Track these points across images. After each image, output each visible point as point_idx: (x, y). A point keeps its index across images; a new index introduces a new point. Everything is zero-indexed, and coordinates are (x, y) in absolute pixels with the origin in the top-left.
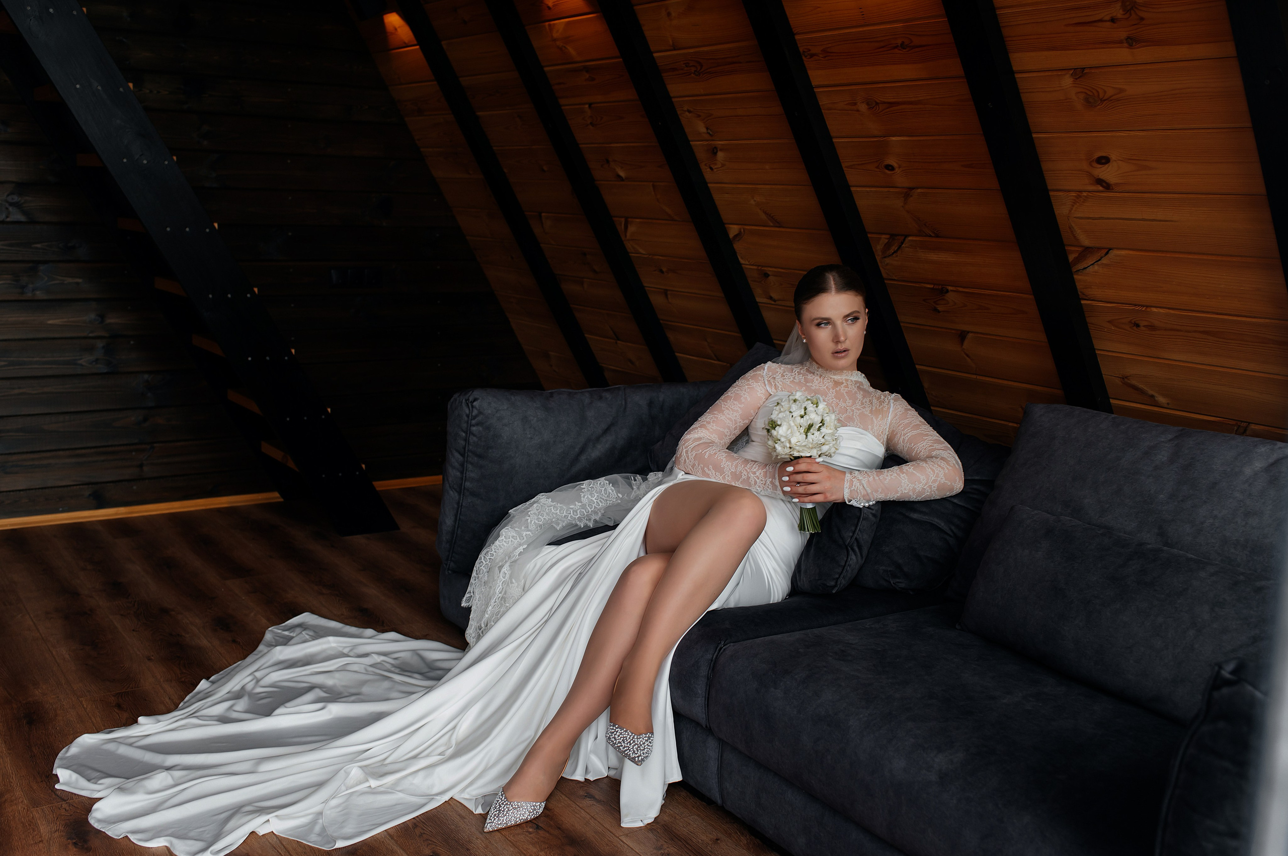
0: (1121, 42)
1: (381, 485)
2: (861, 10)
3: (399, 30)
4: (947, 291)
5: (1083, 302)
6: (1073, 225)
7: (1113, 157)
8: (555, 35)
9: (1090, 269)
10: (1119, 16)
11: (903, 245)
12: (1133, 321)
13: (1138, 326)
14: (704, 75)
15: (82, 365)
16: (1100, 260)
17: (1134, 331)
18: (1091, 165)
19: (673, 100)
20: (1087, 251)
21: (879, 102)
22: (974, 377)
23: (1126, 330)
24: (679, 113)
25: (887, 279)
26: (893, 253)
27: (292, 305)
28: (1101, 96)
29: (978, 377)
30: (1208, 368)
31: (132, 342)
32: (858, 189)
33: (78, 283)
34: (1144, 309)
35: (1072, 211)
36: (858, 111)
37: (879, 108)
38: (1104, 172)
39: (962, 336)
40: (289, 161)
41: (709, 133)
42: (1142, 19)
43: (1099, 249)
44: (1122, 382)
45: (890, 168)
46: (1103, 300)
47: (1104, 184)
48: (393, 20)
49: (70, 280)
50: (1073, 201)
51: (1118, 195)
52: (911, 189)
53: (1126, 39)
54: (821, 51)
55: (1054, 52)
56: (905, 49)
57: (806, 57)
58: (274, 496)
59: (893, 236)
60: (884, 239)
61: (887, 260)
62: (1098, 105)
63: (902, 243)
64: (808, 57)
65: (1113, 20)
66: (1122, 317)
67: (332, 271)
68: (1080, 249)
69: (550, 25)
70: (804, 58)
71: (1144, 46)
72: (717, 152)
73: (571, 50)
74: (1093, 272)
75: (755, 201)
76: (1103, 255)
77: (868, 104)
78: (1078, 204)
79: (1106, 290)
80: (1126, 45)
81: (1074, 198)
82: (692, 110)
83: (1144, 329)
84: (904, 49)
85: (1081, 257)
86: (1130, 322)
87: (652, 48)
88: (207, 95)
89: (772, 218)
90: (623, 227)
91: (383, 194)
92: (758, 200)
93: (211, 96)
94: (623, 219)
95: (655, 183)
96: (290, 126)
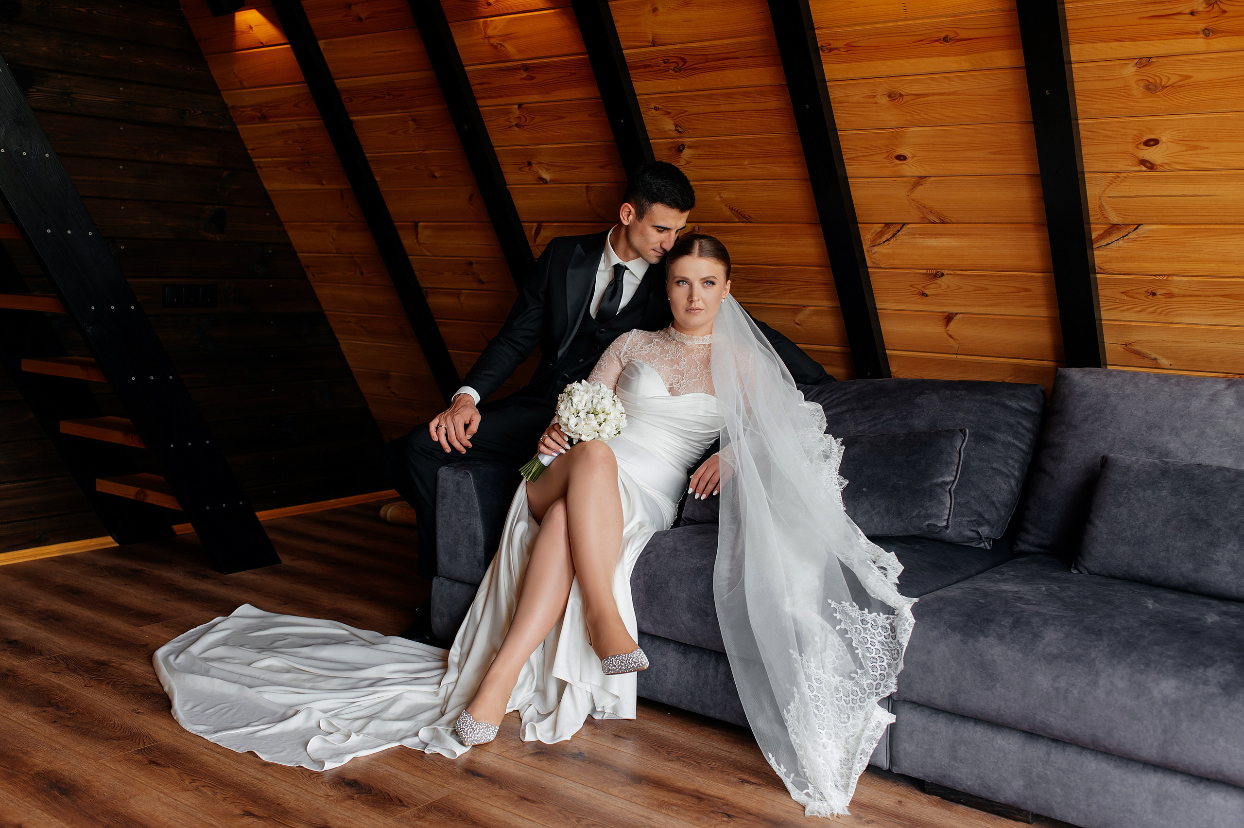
0: (1197, 33)
1: (263, 515)
2: (904, 5)
3: (255, 28)
4: (943, 275)
5: (1098, 276)
6: (1104, 204)
7: (1163, 138)
8: (490, 32)
9: (1115, 245)
10: (1201, 9)
11: (900, 233)
12: (1150, 291)
13: (1154, 294)
14: (687, 71)
16: (1127, 235)
17: (1150, 300)
18: (1137, 147)
19: (638, 97)
20: (1113, 228)
21: (903, 93)
22: (954, 356)
23: (1141, 300)
24: (642, 111)
25: (871, 268)
26: (884, 242)
28: (1163, 84)
29: (959, 356)
30: (1222, 328)
32: (857, 180)
34: (1165, 278)
35: (1107, 191)
36: (876, 103)
37: (903, 99)
38: (1151, 154)
39: (949, 318)
40: (121, 167)
41: (678, 131)
42: (1224, 12)
43: (1128, 225)
44: (1124, 349)
45: (901, 158)
46: (1122, 273)
47: (1148, 165)
48: (249, 17)
50: (1110, 182)
51: (1160, 174)
52: (921, 178)
53: (1203, 31)
54: (845, 45)
55: (1121, 43)
56: (949, 42)
57: (823, 51)
58: (108, 542)
59: (887, 225)
60: (878, 228)
61: (876, 249)
62: (1159, 91)
63: (899, 231)
64: (825, 52)
65: (1192, 13)
66: (1136, 288)
68: (1106, 226)
69: (485, 22)
70: (820, 52)
71: (1221, 37)
72: (684, 149)
73: (510, 48)
74: (1116, 247)
75: (721, 197)
76: (1131, 231)
77: (890, 96)
78: (1114, 184)
79: (1128, 264)
80: (1202, 35)
81: (1111, 179)
82: (660, 107)
83: (1161, 297)
84: (946, 42)
85: (1108, 232)
86: (1147, 292)
87: (623, 45)
88: (34, 90)
89: (739, 213)
90: (533, 232)
91: (216, 206)
92: (726, 196)
93: (38, 91)
94: (535, 224)
95: (590, 185)
96: (122, 128)
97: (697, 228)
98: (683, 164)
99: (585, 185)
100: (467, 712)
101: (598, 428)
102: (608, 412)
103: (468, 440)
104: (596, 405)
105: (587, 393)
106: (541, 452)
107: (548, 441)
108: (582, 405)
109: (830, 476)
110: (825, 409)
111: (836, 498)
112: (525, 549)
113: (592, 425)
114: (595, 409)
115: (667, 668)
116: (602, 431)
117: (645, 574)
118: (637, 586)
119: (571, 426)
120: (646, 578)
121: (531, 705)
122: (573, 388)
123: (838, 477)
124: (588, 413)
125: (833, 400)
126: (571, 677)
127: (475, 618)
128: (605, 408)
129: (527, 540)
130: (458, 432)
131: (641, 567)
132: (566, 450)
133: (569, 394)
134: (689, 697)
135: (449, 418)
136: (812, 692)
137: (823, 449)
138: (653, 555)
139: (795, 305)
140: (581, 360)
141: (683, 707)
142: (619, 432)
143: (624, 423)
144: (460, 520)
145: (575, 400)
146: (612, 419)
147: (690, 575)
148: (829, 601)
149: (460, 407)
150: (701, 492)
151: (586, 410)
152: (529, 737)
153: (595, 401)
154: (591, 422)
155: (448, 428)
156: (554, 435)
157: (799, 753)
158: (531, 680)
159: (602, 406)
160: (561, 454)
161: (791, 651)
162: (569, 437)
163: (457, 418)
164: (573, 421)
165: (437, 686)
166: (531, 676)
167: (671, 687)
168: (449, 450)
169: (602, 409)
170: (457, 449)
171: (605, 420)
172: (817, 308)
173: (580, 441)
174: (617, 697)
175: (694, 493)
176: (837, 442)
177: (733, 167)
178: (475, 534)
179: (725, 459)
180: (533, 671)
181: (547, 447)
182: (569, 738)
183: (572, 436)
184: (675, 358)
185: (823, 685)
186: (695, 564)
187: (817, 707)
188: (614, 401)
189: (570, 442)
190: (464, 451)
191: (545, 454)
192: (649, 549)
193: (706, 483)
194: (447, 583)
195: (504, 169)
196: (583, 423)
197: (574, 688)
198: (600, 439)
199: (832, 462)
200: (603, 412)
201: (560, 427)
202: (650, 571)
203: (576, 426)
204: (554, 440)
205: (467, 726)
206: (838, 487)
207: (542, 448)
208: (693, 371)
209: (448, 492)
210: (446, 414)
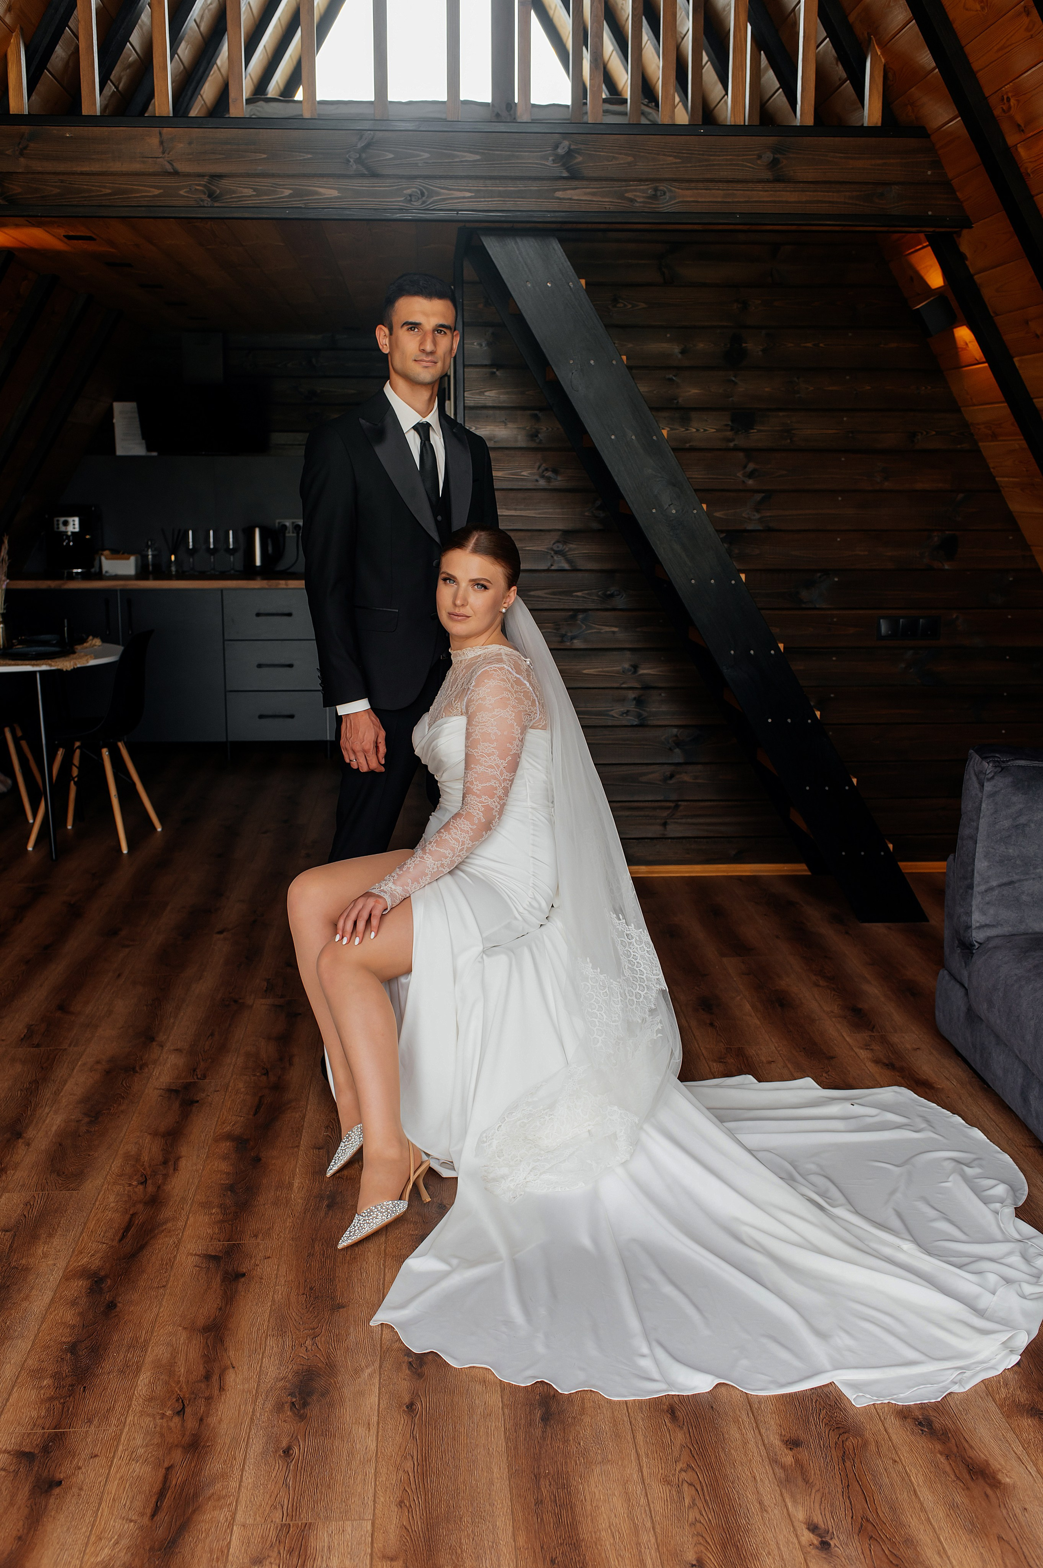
3: (969, 345)
15: (613, 717)
27: (834, 659)
31: (663, 695)
33: (614, 632)
40: (840, 499)
48: (964, 334)
49: (607, 629)
58: (801, 869)
67: (881, 620)
88: (756, 431)
91: (947, 532)
93: (759, 431)
96: (843, 459)
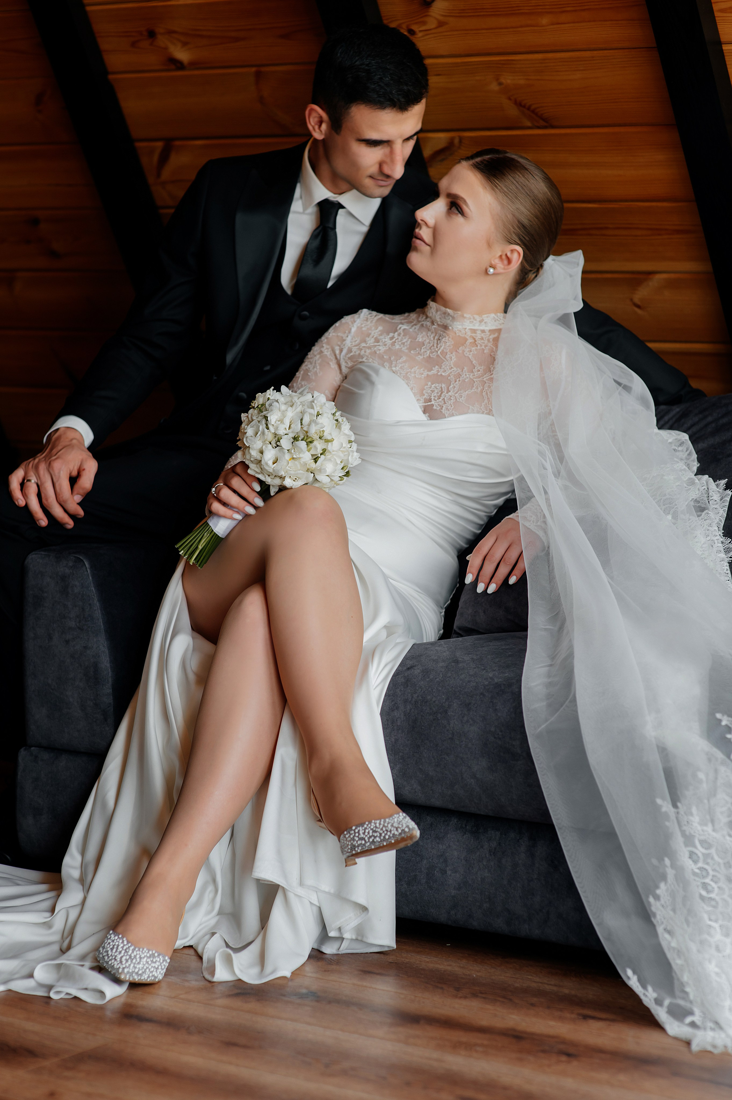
75: (500, 84)
89: (533, 111)
90: (156, 158)
92: (509, 81)
94: (160, 144)
95: (263, 69)
97: (456, 141)
98: (433, 26)
99: (254, 69)
100: (116, 933)
101: (313, 465)
102: (329, 438)
103: (78, 504)
104: (309, 425)
105: (292, 406)
106: (211, 513)
107: (226, 494)
108: (283, 426)
109: (708, 538)
110: (694, 440)
111: (720, 573)
112: (192, 677)
113: (302, 461)
114: (307, 432)
115: (445, 861)
116: (320, 471)
117: (406, 701)
118: (393, 722)
119: (267, 464)
120: (408, 708)
121: (213, 934)
122: (268, 399)
123: (723, 539)
124: (295, 439)
125: (706, 426)
126: (285, 875)
127: (104, 805)
128: (323, 431)
129: (194, 664)
130: (60, 489)
131: (398, 690)
132: (256, 507)
133: (261, 408)
134: (486, 906)
135: (42, 467)
136: (695, 862)
137: (694, 497)
138: (417, 671)
139: (633, 273)
140: (268, 368)
141: (475, 924)
142: (348, 473)
143: (354, 460)
144: (67, 642)
145: (273, 418)
146: (335, 449)
147: (484, 695)
148: (719, 716)
149: (59, 448)
150: (488, 581)
151: (291, 435)
152: (221, 974)
153: (306, 419)
154: (301, 455)
155: (42, 484)
156: (236, 482)
157: (676, 962)
158: (211, 895)
159: (318, 427)
160: (247, 516)
161: (659, 801)
162: (261, 482)
163: (57, 465)
164: (270, 454)
165: (48, 914)
166: (211, 888)
167: (453, 892)
168: (44, 522)
169: (318, 432)
170: (59, 520)
171: (324, 452)
172: (672, 276)
173: (282, 489)
174: (364, 909)
175: (475, 584)
176: (717, 486)
177: (520, 29)
178: (96, 666)
179: (527, 524)
180: (214, 881)
181: (225, 504)
182: (288, 974)
183: (268, 480)
184: (434, 356)
185: (713, 851)
186: (491, 678)
187: (705, 886)
188: (337, 420)
189: (265, 492)
190: (70, 524)
191: (219, 516)
192: (410, 663)
193: (495, 564)
194: (46, 756)
195: (105, 44)
196: (287, 456)
197: (291, 896)
198: (317, 485)
199: (712, 515)
200: (320, 438)
201: (248, 467)
202: (415, 696)
203: (274, 463)
204: (235, 491)
205: (120, 952)
206: (723, 555)
207: (216, 506)
208: (466, 376)
209: (46, 595)
210: (37, 460)
